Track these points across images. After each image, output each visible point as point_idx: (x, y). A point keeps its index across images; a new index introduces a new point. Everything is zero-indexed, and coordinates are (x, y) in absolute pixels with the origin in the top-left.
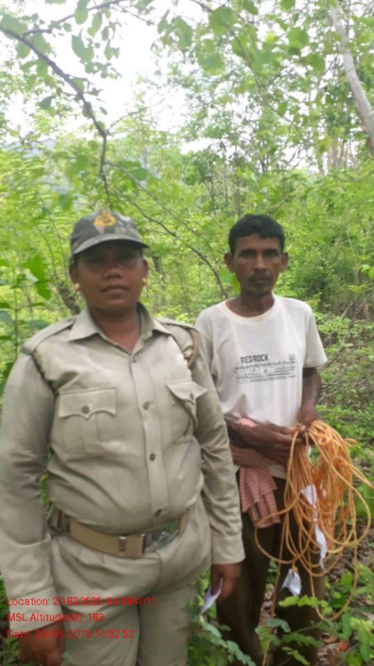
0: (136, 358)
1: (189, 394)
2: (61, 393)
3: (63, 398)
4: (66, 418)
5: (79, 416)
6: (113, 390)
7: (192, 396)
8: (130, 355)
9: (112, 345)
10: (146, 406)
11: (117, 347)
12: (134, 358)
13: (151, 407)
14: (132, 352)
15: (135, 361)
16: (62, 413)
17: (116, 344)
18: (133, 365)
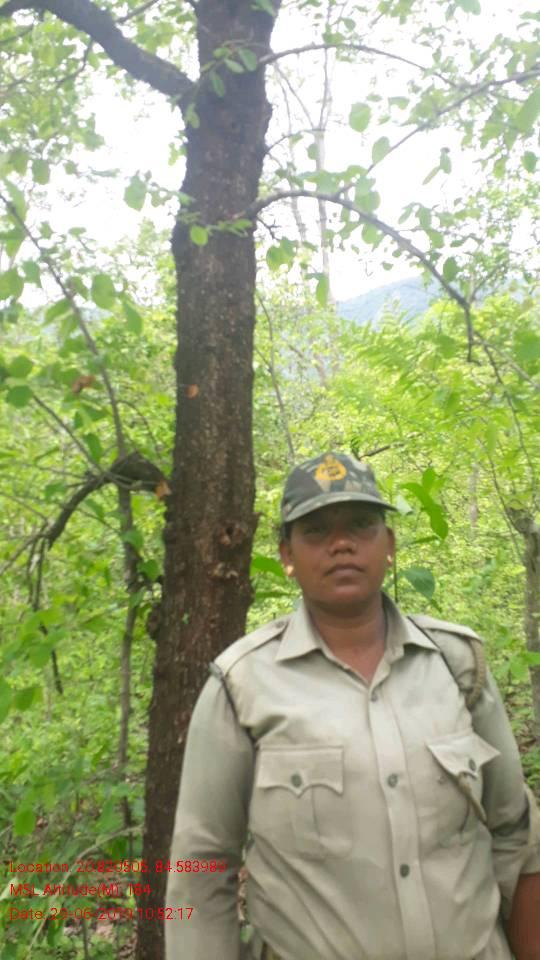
0: (378, 693)
1: (467, 760)
2: (262, 747)
3: (265, 757)
4: (269, 790)
5: (286, 789)
6: (340, 751)
7: (472, 764)
8: (367, 686)
9: (341, 668)
10: (393, 781)
11: (348, 672)
12: (373, 693)
13: (400, 783)
14: (370, 682)
15: (374, 699)
16: (262, 780)
17: (346, 666)
18: (371, 704)
